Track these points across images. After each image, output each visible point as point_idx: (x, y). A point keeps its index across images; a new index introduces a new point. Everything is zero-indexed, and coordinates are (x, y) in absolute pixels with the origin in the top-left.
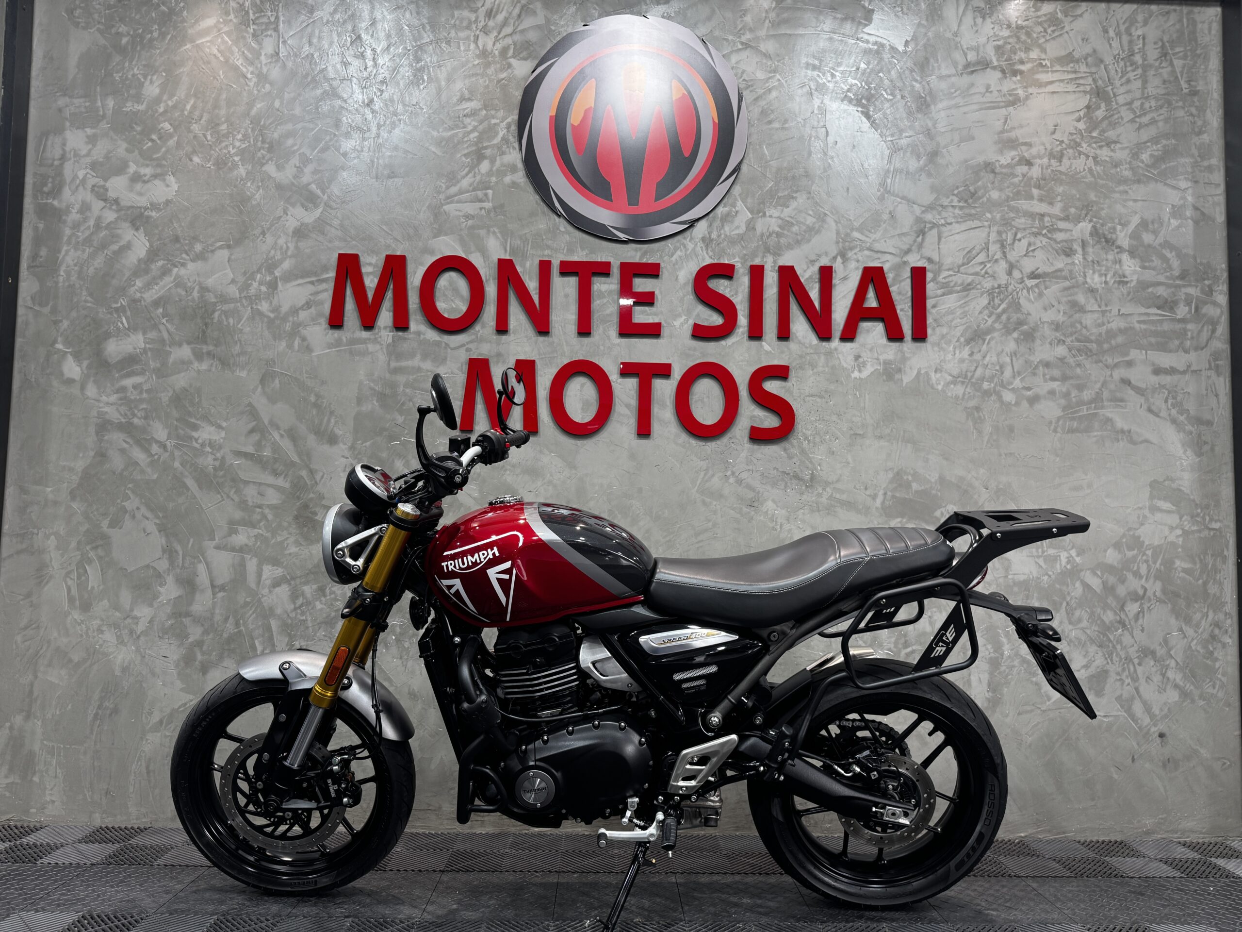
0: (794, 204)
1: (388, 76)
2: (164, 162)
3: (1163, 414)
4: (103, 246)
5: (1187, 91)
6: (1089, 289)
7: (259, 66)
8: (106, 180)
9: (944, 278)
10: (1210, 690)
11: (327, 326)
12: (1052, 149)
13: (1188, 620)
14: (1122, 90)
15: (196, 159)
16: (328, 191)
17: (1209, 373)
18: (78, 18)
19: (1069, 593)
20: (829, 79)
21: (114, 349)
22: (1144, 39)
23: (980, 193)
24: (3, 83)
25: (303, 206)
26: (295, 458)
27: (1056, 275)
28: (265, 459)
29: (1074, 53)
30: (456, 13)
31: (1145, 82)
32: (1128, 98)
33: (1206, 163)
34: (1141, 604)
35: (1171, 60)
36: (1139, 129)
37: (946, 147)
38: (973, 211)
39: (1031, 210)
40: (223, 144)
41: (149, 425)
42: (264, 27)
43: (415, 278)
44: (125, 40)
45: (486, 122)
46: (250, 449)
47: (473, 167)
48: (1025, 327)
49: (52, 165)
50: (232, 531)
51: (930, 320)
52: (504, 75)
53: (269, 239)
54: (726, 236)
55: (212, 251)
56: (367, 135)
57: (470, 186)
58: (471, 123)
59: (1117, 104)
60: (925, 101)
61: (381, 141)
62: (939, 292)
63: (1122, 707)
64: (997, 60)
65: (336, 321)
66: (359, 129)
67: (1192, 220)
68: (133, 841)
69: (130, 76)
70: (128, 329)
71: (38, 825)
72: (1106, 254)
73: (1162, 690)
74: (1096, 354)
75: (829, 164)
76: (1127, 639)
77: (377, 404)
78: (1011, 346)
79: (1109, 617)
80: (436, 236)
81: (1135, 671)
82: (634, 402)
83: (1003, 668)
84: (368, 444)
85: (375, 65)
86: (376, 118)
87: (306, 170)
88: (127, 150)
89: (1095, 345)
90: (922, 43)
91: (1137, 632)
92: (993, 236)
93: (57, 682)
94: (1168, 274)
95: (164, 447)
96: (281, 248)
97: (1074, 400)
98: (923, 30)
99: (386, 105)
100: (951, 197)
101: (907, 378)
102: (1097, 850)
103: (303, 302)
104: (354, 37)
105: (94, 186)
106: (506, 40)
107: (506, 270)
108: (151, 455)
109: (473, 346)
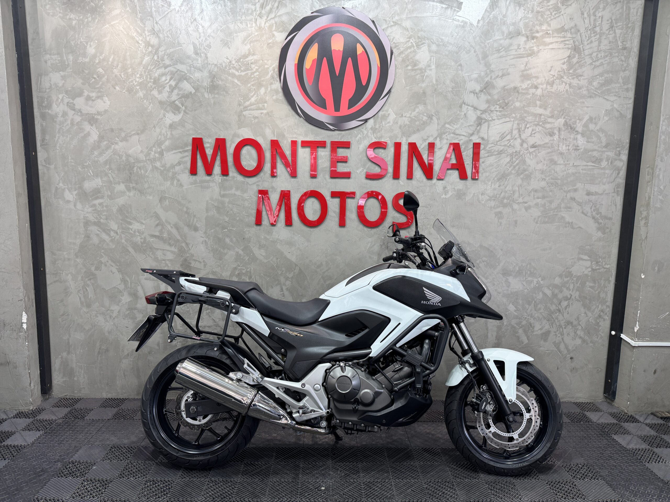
0: (417, 110)
1: (211, 42)
2: (102, 90)
3: (589, 214)
4: (76, 134)
5: (621, 47)
6: (560, 153)
7: (145, 36)
8: (73, 99)
9: (489, 148)
10: (596, 339)
11: (189, 174)
12: (549, 80)
13: (589, 309)
14: (588, 47)
16: (185, 104)
17: (613, 194)
18: (49, 10)
19: (536, 297)
21: (88, 186)
22: (602, 18)
23: (510, 104)
24: (16, 51)
25: (173, 112)
26: (179, 238)
27: (543, 146)
28: (164, 238)
29: (565, 27)
30: (244, 5)
32: (590, 51)
33: (625, 87)
34: (569, 302)
35: (615, 30)
36: (594, 68)
37: (495, 79)
39: (535, 112)
40: (130, 80)
41: (108, 223)
42: (145, 15)
43: (230, 150)
44: (74, 22)
45: (262, 67)
46: (157, 234)
47: (256, 91)
48: (527, 172)
49: (46, 92)
51: (481, 169)
52: (270, 41)
53: (158, 130)
54: (383, 126)
55: (130, 136)
57: (256, 101)
58: (254, 67)
59: (584, 55)
60: (486, 54)
62: (486, 155)
63: (555, 346)
64: (525, 31)
65: (193, 171)
67: (616, 117)
69: (79, 43)
70: (93, 176)
71: (79, 398)
72: (570, 135)
73: (574, 339)
74: (560, 186)
75: (435, 90)
76: (560, 317)
77: (215, 212)
78: (519, 181)
79: (553, 308)
80: (239, 128)
81: (563, 331)
82: (337, 210)
83: (503, 330)
84: (212, 231)
85: (205, 35)
87: (173, 94)
88: (83, 84)
89: (560, 181)
90: (486, 21)
91: (565, 314)
92: (515, 126)
93: (79, 338)
94: (600, 145)
95: (117, 233)
96: (164, 135)
97: (547, 208)
98: (488, 14)
100: (496, 106)
101: (468, 198)
103: (177, 162)
104: (193, 20)
105: (68, 103)
106: (271, 21)
107: (275, 144)
108: (111, 237)
109: (260, 183)
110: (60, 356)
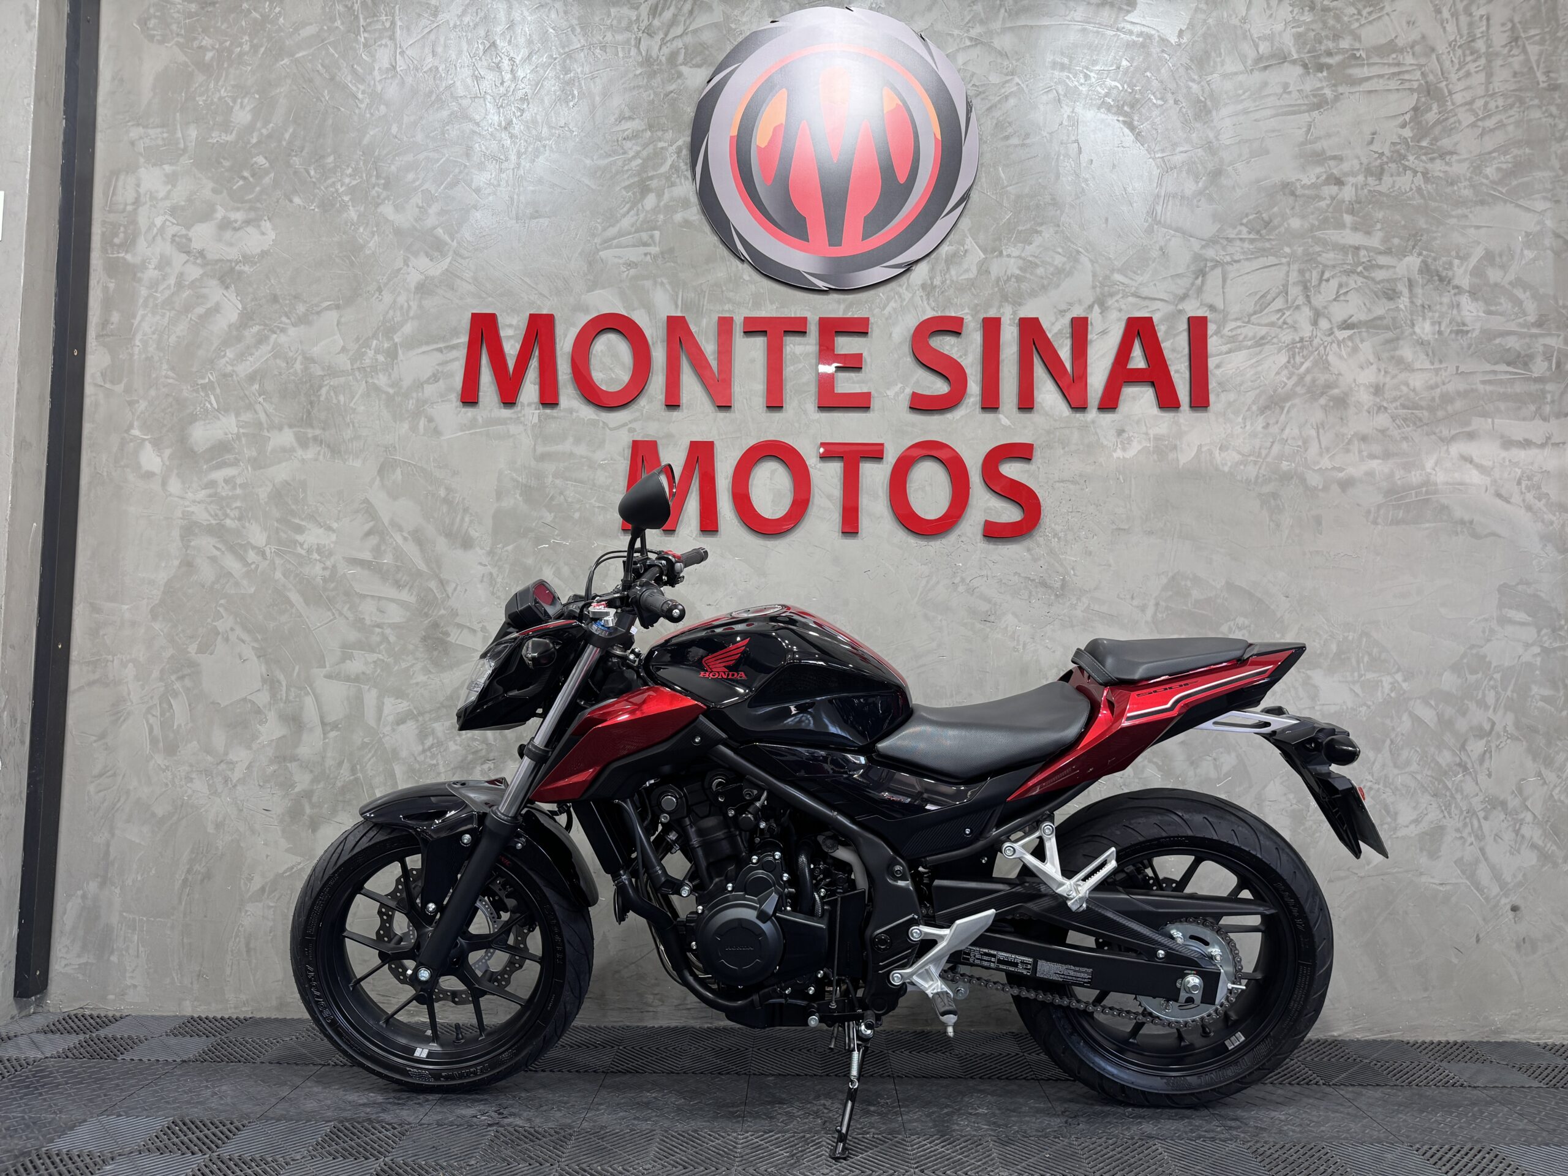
0: (1038, 240)
1: (529, 92)
2: (258, 205)
3: (1516, 498)
4: (187, 309)
5: (1545, 85)
6: (1418, 341)
7: (372, 83)
8: (188, 228)
9: (1231, 330)
11: (459, 403)
12: (1369, 163)
13: (1548, 762)
15: (297, 200)
16: (458, 236)
18: (153, 29)
19: (1393, 729)
20: (1082, 81)
21: (202, 435)
22: (1488, 19)
23: (1276, 222)
24: (65, 113)
25: (427, 255)
26: (422, 567)
27: (1374, 325)
28: (385, 568)
29: (1397, 41)
30: (613, 11)
31: (1490, 75)
32: (1468, 96)
34: (1488, 742)
35: (1524, 46)
36: (1482, 135)
37: (1231, 164)
38: (1267, 245)
39: (1342, 241)
40: (330, 181)
41: (244, 527)
42: (377, 35)
43: (565, 343)
44: (209, 55)
45: (651, 146)
46: (367, 556)
47: (634, 204)
48: (1336, 391)
49: (124, 211)
50: (346, 657)
51: (1212, 384)
52: (672, 87)
53: (387, 297)
54: (952, 281)
55: (318, 313)
56: (505, 165)
57: (632, 226)
58: (632, 148)
59: (1453, 104)
60: (1205, 106)
61: (521, 172)
62: (1225, 348)
63: (1463, 872)
64: (1298, 52)
65: (470, 397)
66: (495, 158)
67: (1553, 251)
68: (231, 1036)
69: (216, 100)
70: (218, 410)
71: (118, 1014)
72: (1440, 296)
73: (1515, 851)
74: (1427, 424)
75: (1083, 189)
76: (1469, 787)
77: (520, 499)
78: (1318, 415)
79: (1446, 758)
80: (590, 289)
81: (1480, 827)
82: (837, 491)
83: (1308, 824)
84: (510, 548)
85: (514, 78)
86: (515, 143)
87: (431, 211)
88: (215, 191)
89: (1426, 413)
90: (1200, 32)
91: (1482, 778)
92: (1294, 276)
93: (137, 841)
94: (1521, 320)
95: (263, 554)
96: (402, 307)
97: (1399, 483)
98: (1202, 16)
99: (528, 128)
100: (1239, 228)
101: (1185, 457)
102: (1430, 1054)
103: (429, 373)
104: (488, 45)
105: (174, 236)
106: (675, 43)
107: (677, 329)
108: (247, 564)
109: (637, 425)
110: (80, 893)
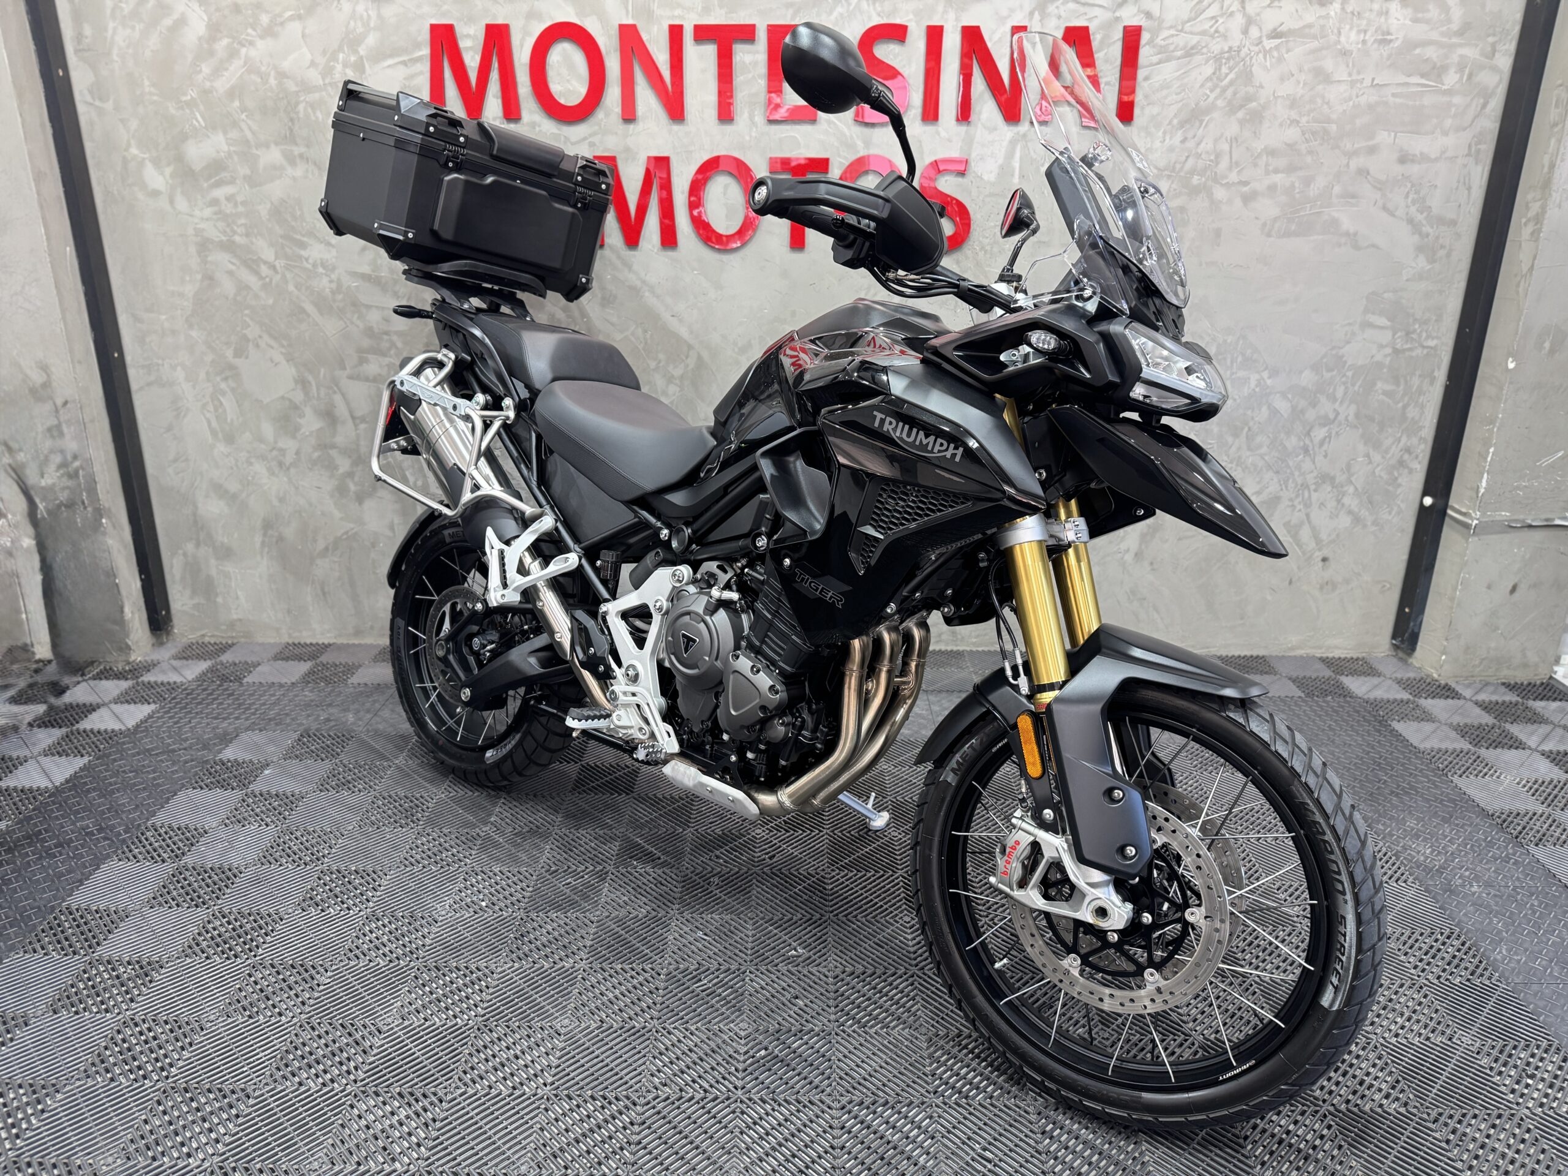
3: (1401, 212)
4: (155, 21)
6: (1341, 51)
9: (1163, 40)
10: (1386, 516)
13: (1377, 445)
17: (1465, 160)
19: (1253, 418)
21: (196, 153)
27: (1300, 33)
34: (1330, 429)
41: (253, 244)
43: (522, 53)
48: (1254, 104)
50: (362, 361)
51: (1138, 98)
55: (282, 24)
62: (1155, 59)
68: (323, 659)
70: (206, 128)
71: (230, 643)
73: (1333, 516)
74: (1334, 139)
76: (1307, 465)
78: (1233, 129)
79: (1292, 442)
81: (1310, 497)
89: (1334, 127)
91: (1319, 459)
93: (218, 512)
94: (1445, 28)
96: (361, 17)
97: (1297, 196)
107: (630, 37)
108: (261, 278)
109: (597, 141)
110: (180, 552)
